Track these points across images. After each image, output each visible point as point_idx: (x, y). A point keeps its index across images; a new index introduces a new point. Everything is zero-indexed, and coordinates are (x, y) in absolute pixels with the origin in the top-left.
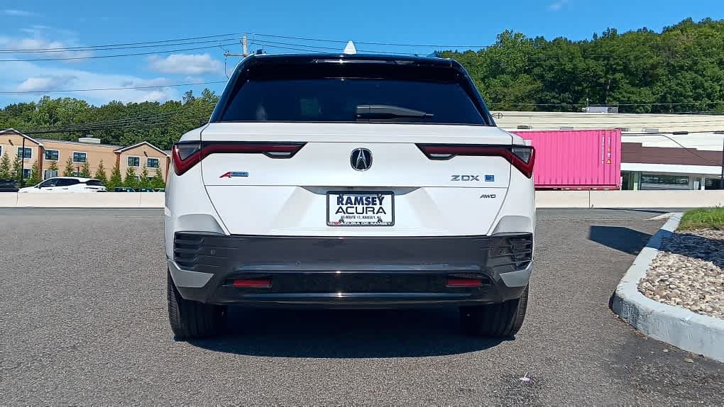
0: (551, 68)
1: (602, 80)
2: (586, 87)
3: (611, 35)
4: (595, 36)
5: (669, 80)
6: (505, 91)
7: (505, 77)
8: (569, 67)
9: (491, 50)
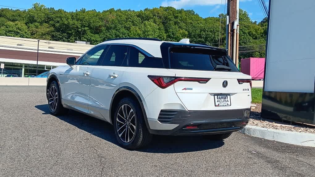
0: (58, 22)
1: (80, 30)
2: (73, 32)
3: (83, 11)
4: (76, 10)
5: (106, 32)
6: (37, 30)
7: (36, 24)
8: (66, 22)
9: (29, 11)
